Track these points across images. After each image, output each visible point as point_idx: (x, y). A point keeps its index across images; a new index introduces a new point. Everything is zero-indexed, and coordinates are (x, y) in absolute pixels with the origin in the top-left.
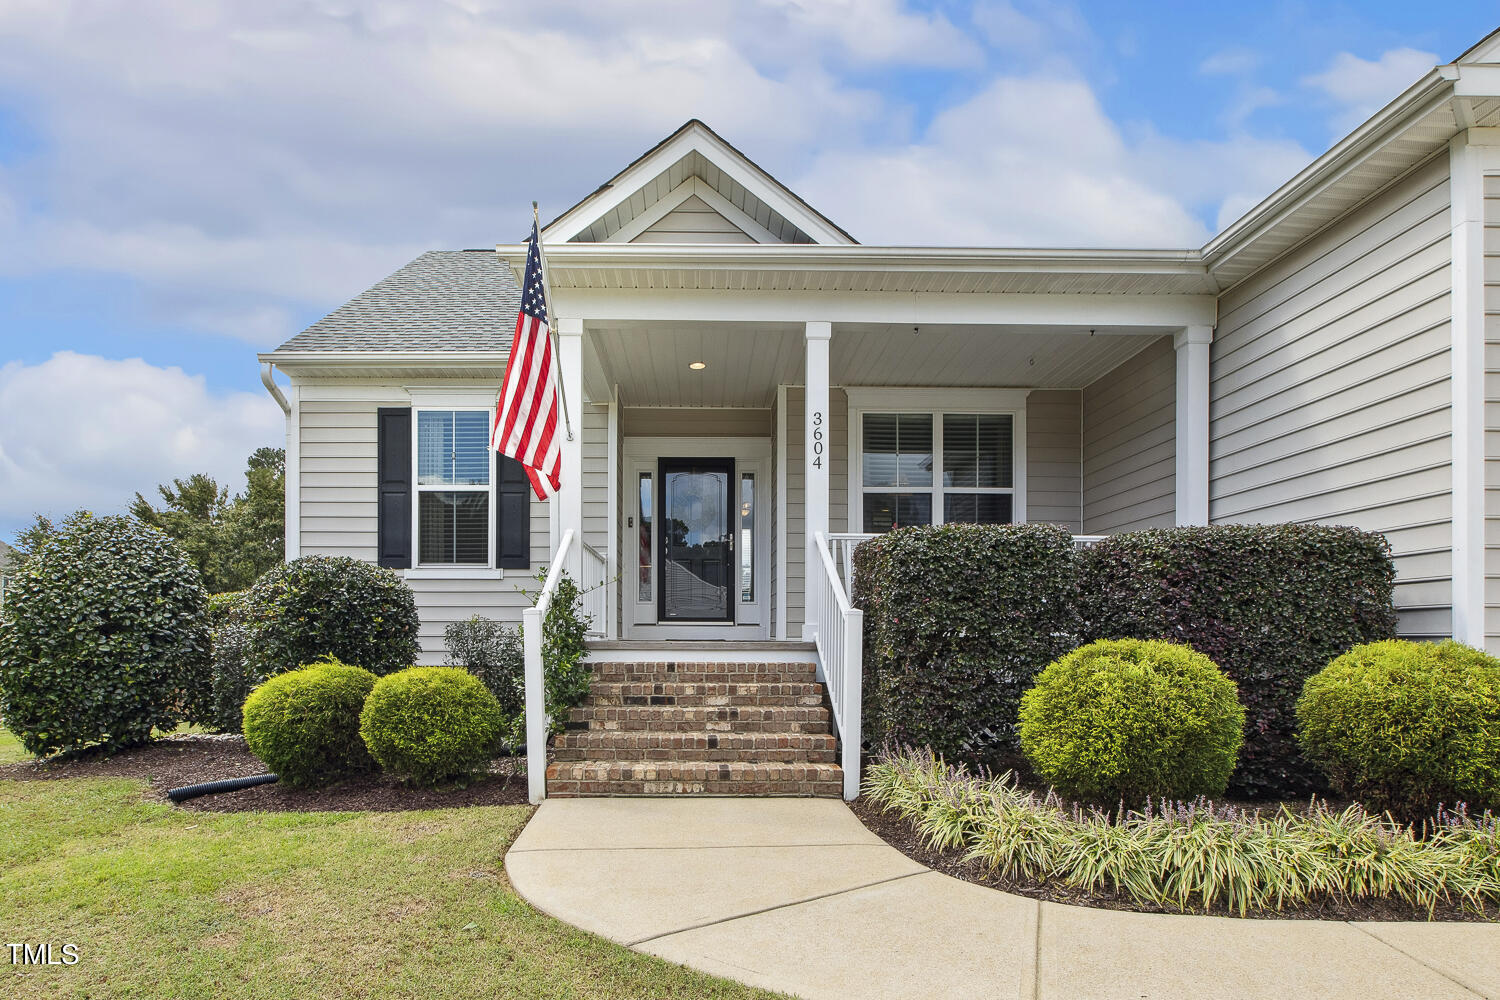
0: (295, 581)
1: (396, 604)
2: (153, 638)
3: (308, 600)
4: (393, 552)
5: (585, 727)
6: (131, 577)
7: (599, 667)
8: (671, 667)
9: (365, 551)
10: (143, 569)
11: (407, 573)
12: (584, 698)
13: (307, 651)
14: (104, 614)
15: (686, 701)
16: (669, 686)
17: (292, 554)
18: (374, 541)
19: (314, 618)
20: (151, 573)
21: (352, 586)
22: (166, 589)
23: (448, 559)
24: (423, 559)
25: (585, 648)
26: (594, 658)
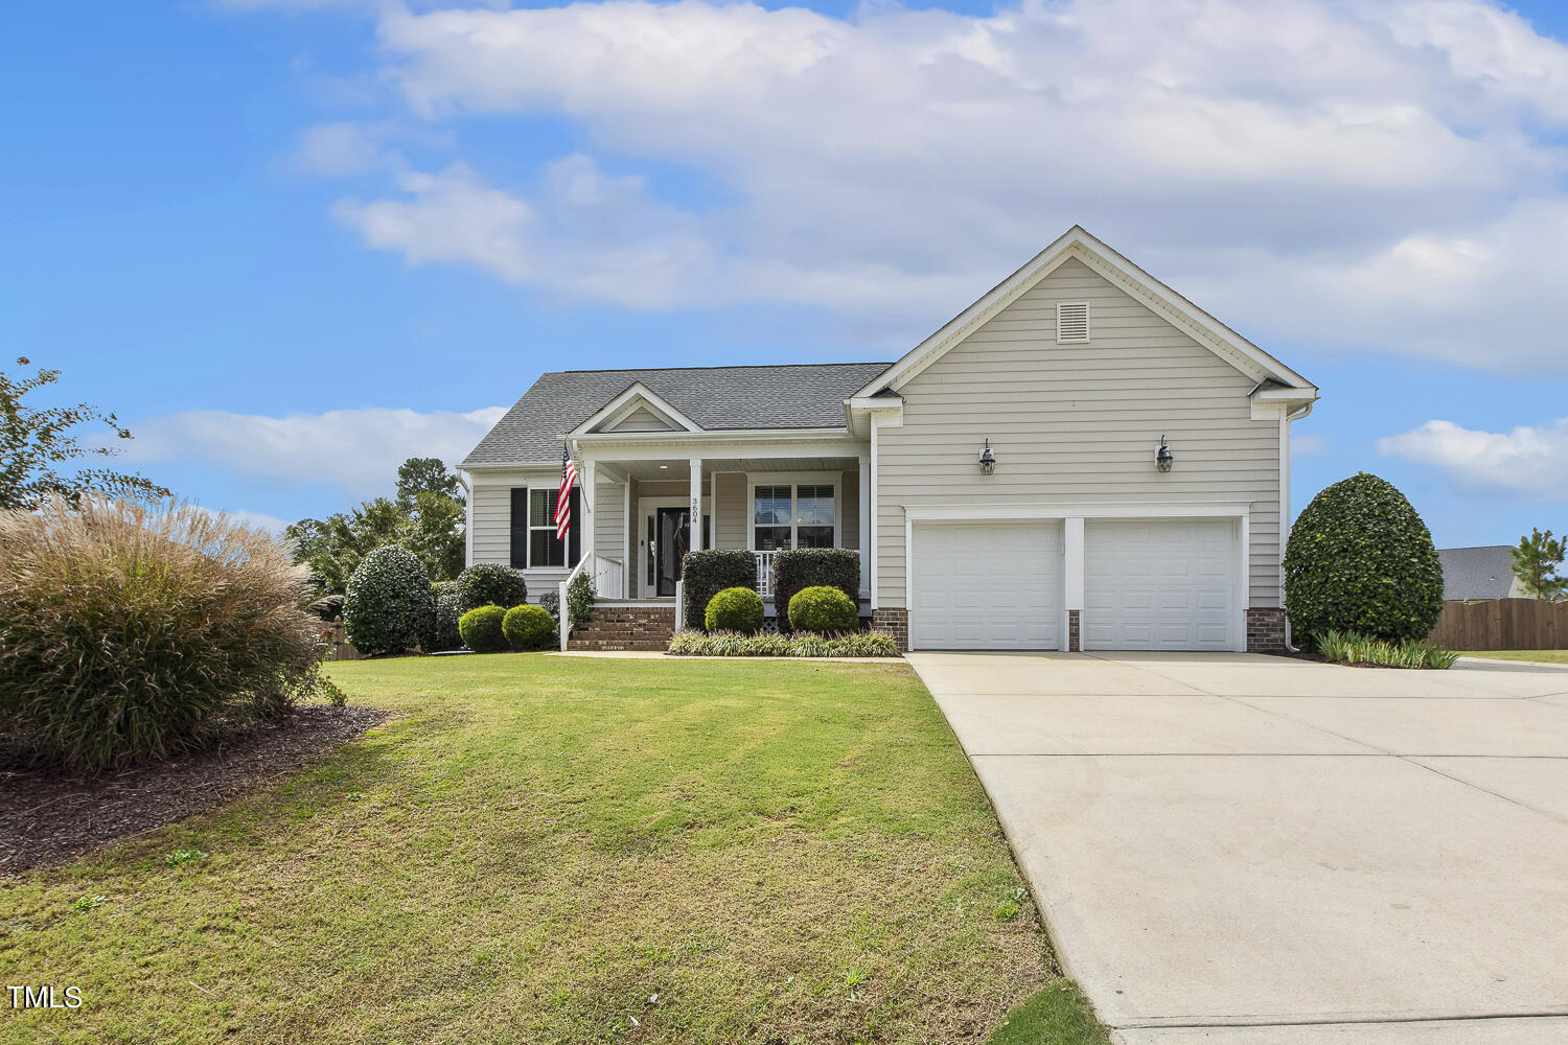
0: (476, 574)
1: (517, 583)
2: (412, 601)
3: (482, 582)
4: (518, 561)
5: (587, 629)
6: (403, 574)
7: (598, 609)
8: (628, 609)
9: (504, 562)
10: (407, 570)
11: (525, 571)
12: (589, 619)
13: (481, 602)
14: (393, 590)
15: (629, 621)
16: (622, 617)
17: (469, 564)
18: (508, 555)
19: (484, 589)
20: (410, 571)
21: (499, 576)
22: (417, 578)
23: (545, 564)
24: (532, 564)
25: (593, 601)
26: (596, 605)
